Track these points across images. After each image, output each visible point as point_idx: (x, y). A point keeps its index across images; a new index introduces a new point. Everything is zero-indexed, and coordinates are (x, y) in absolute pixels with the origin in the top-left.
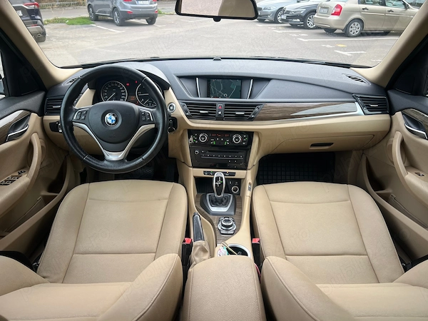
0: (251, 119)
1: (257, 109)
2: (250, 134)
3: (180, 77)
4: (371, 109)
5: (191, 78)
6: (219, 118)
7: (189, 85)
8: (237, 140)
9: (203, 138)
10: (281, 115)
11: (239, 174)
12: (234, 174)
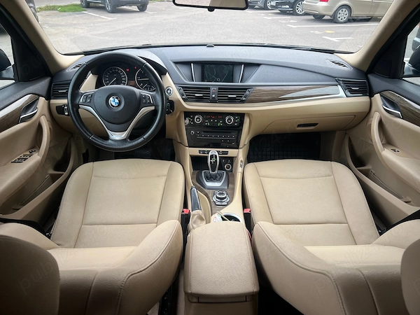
0: (243, 102)
1: (247, 93)
2: (241, 116)
3: (176, 63)
4: (352, 92)
5: (187, 63)
6: (213, 101)
7: (184, 70)
8: (230, 121)
9: (198, 120)
10: (269, 97)
11: (232, 152)
12: (227, 153)
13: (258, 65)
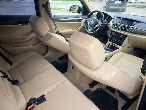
0: (127, 31)
1: (129, 29)
2: (126, 36)
3: (117, 17)
5: (120, 18)
6: (119, 29)
7: (118, 19)
8: (121, 36)
9: (114, 34)
10: (136, 32)
11: (119, 46)
12: (117, 46)
13: (141, 22)
